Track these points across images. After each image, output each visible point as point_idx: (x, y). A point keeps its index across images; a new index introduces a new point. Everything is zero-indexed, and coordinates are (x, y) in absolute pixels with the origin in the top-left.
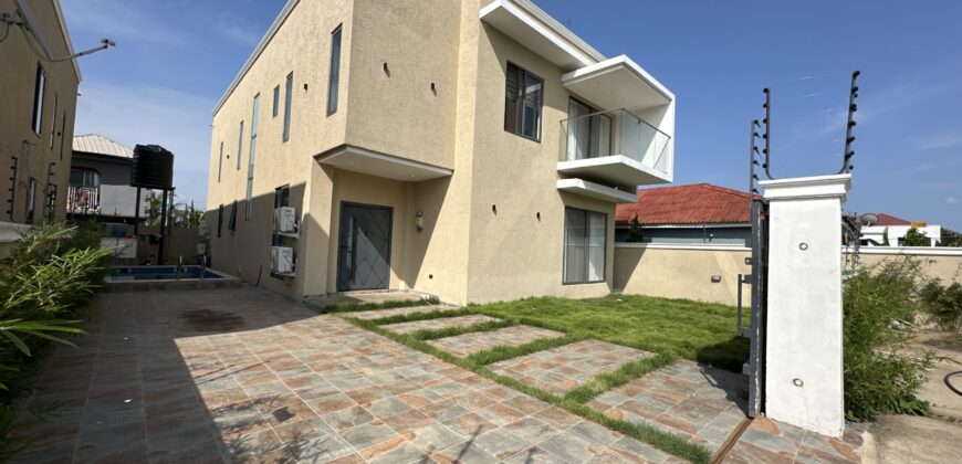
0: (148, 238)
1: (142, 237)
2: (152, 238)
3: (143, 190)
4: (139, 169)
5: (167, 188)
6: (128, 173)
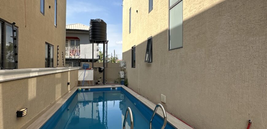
0: (98, 69)
1: (95, 69)
2: (100, 69)
3: (95, 44)
4: (93, 34)
5: (104, 42)
6: (89, 38)
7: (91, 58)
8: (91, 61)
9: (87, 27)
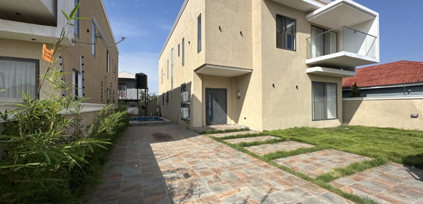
0: (141, 107)
1: (139, 107)
2: (143, 106)
3: (139, 90)
4: (137, 82)
5: (146, 88)
6: (134, 84)
7: (136, 98)
8: (136, 101)
9: (133, 77)
